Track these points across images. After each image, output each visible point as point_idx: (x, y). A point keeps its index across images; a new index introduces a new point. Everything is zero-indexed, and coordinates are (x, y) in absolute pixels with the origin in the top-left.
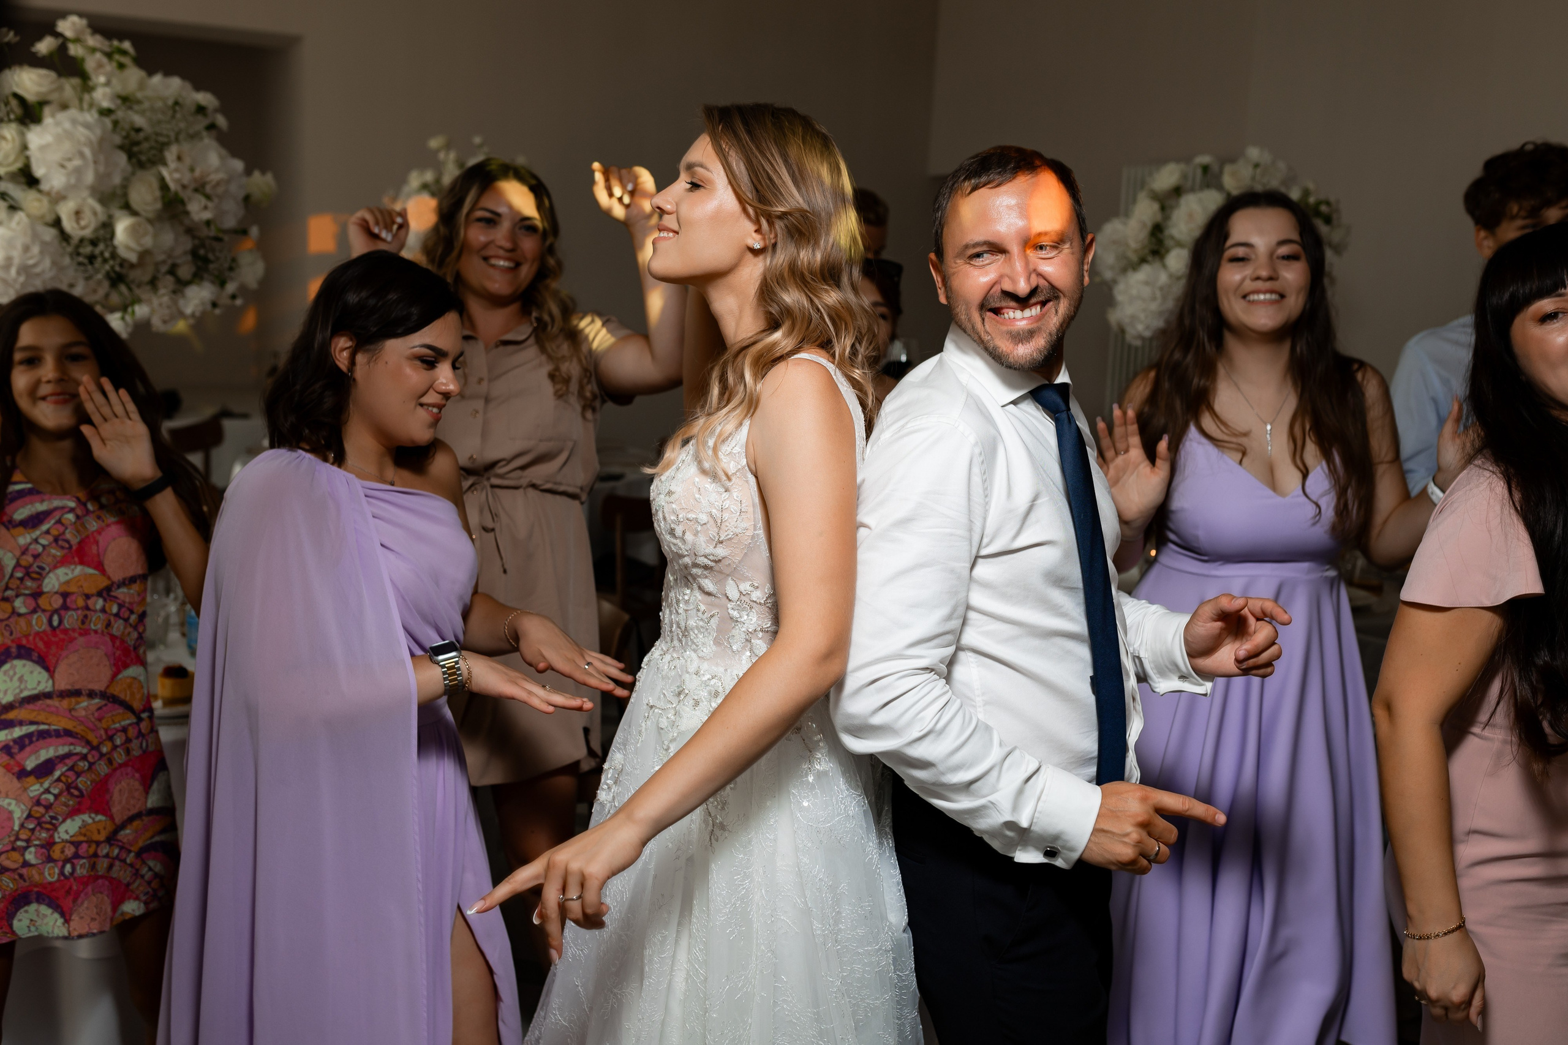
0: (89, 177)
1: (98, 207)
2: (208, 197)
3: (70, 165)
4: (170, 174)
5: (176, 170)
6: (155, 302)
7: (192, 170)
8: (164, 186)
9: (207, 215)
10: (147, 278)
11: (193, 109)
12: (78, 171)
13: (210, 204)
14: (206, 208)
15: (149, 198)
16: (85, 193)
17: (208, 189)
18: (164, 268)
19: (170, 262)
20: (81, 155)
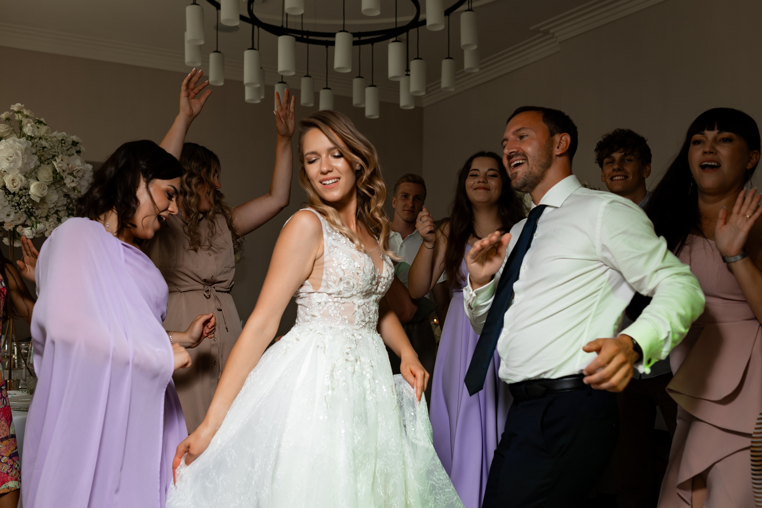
0: (20, 164)
1: (23, 178)
2: (75, 177)
3: (11, 159)
4: (57, 165)
5: (59, 163)
6: (47, 224)
7: (68, 165)
8: (55, 171)
9: (73, 185)
10: (45, 214)
11: (71, 143)
12: (14, 161)
13: (75, 180)
14: (73, 181)
15: (47, 176)
16: (17, 172)
17: (74, 173)
18: (53, 211)
19: (56, 209)
20: (17, 154)
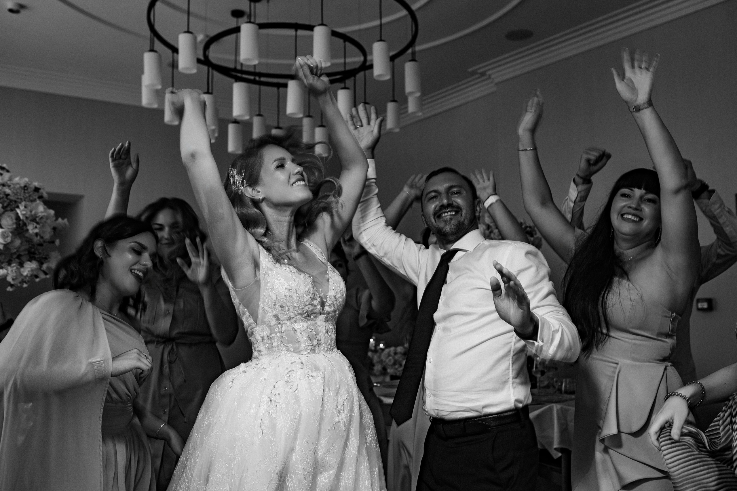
2: (37, 223)
4: (21, 212)
5: (23, 210)
6: (10, 269)
7: (31, 211)
8: (18, 218)
9: (36, 231)
10: (7, 259)
11: (33, 188)
13: (38, 226)
14: (36, 227)
15: (10, 222)
17: (37, 219)
18: (15, 256)
19: (18, 253)
